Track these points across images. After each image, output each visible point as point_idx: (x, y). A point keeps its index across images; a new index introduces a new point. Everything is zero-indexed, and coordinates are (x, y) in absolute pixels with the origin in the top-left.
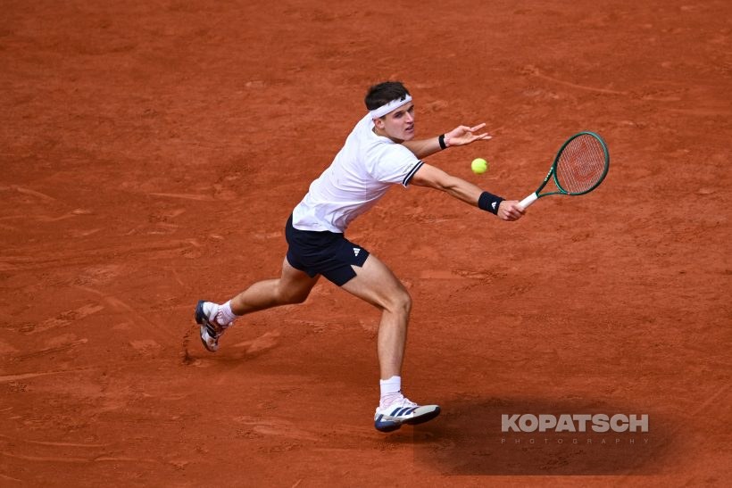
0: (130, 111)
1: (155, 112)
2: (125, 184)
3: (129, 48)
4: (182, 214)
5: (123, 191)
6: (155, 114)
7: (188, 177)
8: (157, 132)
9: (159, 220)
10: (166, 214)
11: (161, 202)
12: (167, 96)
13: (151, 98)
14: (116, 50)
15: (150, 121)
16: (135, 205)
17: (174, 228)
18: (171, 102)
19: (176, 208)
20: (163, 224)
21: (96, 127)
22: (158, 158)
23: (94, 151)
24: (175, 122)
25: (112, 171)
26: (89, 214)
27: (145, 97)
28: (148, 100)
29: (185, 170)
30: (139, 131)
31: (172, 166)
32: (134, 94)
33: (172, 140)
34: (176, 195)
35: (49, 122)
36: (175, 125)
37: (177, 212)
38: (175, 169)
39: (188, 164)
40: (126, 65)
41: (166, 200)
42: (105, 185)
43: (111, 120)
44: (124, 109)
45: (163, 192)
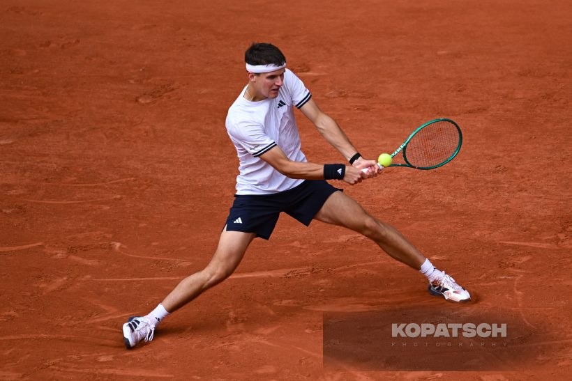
0: (482, 166)
1: (505, 168)
2: (478, 233)
3: (482, 110)
4: (529, 261)
5: (475, 240)
6: (505, 170)
7: (534, 228)
8: (506, 186)
9: (508, 266)
10: (514, 260)
11: (510, 250)
12: (516, 153)
13: (501, 155)
14: (470, 112)
15: (500, 176)
16: (486, 253)
17: (521, 273)
18: (519, 159)
19: (523, 255)
20: (511, 269)
21: (451, 181)
22: (507, 209)
23: (449, 203)
24: (523, 178)
25: (465, 221)
26: (445, 260)
27: (496, 154)
28: (499, 157)
29: (531, 221)
30: (489, 185)
31: (520, 217)
32: (486, 151)
33: (519, 193)
34: (523, 244)
35: (410, 176)
36: (523, 180)
37: (525, 259)
38: (523, 220)
39: (535, 215)
40: (479, 125)
41: (514, 247)
42: (459, 234)
43: (465, 175)
44: (477, 165)
45: (512, 240)
